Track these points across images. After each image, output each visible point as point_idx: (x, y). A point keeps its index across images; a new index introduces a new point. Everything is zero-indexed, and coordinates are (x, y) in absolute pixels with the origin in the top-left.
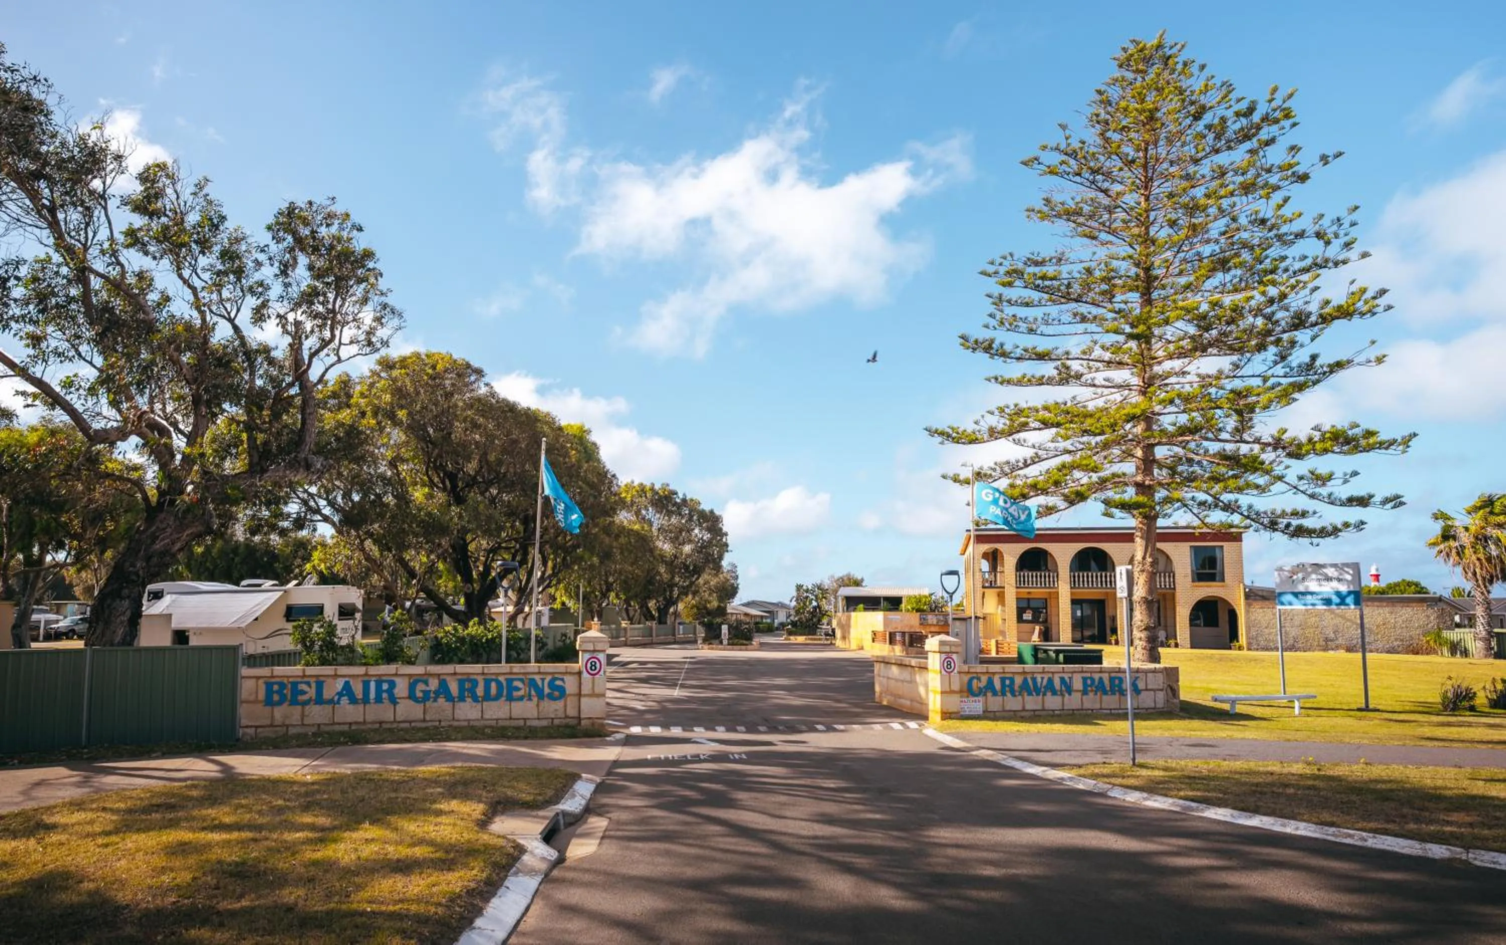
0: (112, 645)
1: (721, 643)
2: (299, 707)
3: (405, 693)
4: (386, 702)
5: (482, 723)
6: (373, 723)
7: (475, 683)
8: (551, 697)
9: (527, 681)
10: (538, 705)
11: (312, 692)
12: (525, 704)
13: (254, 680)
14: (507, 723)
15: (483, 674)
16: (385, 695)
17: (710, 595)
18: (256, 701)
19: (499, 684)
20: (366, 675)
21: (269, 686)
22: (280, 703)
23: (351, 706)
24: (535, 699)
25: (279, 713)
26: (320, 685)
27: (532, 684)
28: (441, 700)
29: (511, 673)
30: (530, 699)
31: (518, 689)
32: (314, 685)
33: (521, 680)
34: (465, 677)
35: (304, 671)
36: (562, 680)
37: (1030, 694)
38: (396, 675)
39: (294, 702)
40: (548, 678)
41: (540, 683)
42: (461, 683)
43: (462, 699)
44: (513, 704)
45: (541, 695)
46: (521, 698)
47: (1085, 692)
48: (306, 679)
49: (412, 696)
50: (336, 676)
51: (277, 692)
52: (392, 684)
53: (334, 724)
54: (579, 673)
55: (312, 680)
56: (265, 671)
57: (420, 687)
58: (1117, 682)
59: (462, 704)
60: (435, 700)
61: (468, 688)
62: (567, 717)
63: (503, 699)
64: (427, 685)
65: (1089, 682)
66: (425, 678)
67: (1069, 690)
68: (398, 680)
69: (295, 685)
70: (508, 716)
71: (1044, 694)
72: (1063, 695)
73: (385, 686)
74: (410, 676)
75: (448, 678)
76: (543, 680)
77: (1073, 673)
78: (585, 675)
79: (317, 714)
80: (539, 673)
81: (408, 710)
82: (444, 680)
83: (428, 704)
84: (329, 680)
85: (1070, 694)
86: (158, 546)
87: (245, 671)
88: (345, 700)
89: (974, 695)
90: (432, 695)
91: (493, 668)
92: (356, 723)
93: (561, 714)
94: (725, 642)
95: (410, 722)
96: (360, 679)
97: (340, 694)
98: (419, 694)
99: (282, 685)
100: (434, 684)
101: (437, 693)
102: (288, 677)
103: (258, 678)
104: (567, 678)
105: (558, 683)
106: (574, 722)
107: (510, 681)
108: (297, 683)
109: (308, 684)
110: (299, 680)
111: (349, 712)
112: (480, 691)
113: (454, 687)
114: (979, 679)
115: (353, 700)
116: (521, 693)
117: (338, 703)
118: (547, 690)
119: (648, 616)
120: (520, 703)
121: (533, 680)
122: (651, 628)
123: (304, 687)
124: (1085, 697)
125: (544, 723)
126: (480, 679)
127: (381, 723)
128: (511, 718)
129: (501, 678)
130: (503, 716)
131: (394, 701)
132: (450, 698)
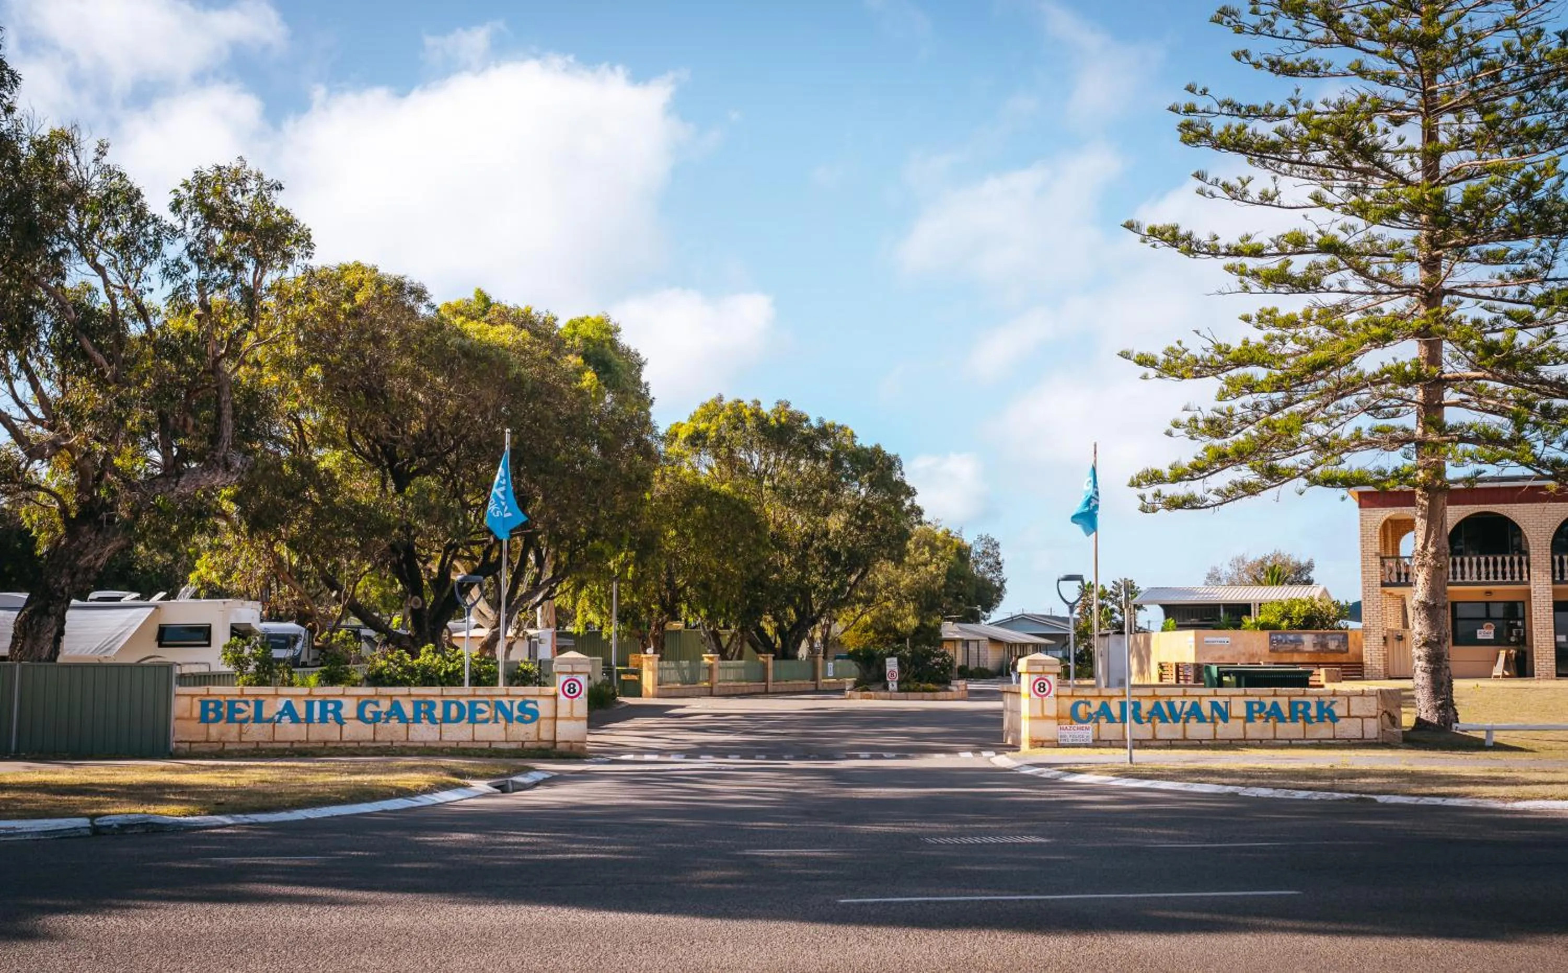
0: (40, 661)
1: (886, 688)
2: (236, 726)
3: (354, 714)
4: (332, 722)
5: (441, 745)
6: (317, 742)
7: (432, 705)
8: (521, 720)
9: (493, 705)
10: (506, 729)
11: (250, 711)
12: (491, 726)
13: (188, 698)
14: (470, 745)
15: (442, 696)
16: (330, 715)
17: (900, 605)
18: (191, 718)
19: (460, 706)
20: (310, 695)
21: (204, 704)
22: (215, 721)
23: (294, 726)
24: (503, 722)
25: (215, 730)
26: (259, 705)
27: (499, 706)
28: (394, 722)
29: (474, 696)
30: (496, 721)
31: (482, 711)
32: (252, 704)
33: (487, 703)
34: (421, 699)
35: (242, 690)
36: (535, 703)
37: (1164, 720)
38: (343, 695)
39: (231, 720)
40: (518, 701)
41: (508, 706)
42: (416, 705)
43: (417, 720)
44: (476, 726)
45: (509, 718)
46: (486, 721)
47: (1249, 718)
48: (244, 698)
49: (360, 717)
50: (277, 695)
51: (212, 710)
52: (339, 705)
53: (274, 741)
54: (555, 696)
55: (251, 700)
56: (202, 690)
57: (370, 708)
58: (1301, 707)
59: (416, 725)
60: (387, 721)
61: (424, 711)
62: (539, 740)
63: (465, 721)
64: (378, 706)
65: (1256, 707)
66: (375, 699)
67: (1225, 717)
68: (344, 701)
69: (232, 704)
70: (471, 738)
71: (1186, 721)
72: (1213, 720)
73: (331, 707)
74: (359, 697)
75: (401, 700)
76: (512, 703)
77: (1230, 696)
78: (562, 697)
79: (256, 733)
80: (508, 695)
81: (356, 731)
82: (397, 702)
83: (378, 724)
84: (270, 700)
85: (1226, 721)
86: (82, 562)
87: (179, 690)
88: (286, 719)
89: (1080, 721)
90: (383, 716)
91: (454, 691)
92: (299, 741)
93: (533, 737)
94: (893, 686)
95: (359, 742)
96: (303, 699)
97: (281, 714)
98: (369, 715)
99: (218, 704)
100: (385, 705)
101: (389, 715)
102: (225, 695)
103: (193, 696)
104: (540, 701)
105: (529, 706)
106: (549, 745)
107: (472, 704)
108: (233, 702)
109: (246, 703)
110: (237, 698)
111: (290, 731)
112: (438, 713)
113: (408, 710)
114: (1088, 704)
115: (295, 719)
116: (486, 716)
117: (279, 721)
118: (516, 713)
119: (762, 644)
120: (485, 726)
121: (501, 703)
122: (765, 666)
123: (242, 706)
124: (1248, 725)
125: (513, 746)
126: (439, 702)
127: (325, 742)
128: (474, 740)
129: (463, 701)
130: (465, 739)
131: (340, 721)
132: (403, 719)
